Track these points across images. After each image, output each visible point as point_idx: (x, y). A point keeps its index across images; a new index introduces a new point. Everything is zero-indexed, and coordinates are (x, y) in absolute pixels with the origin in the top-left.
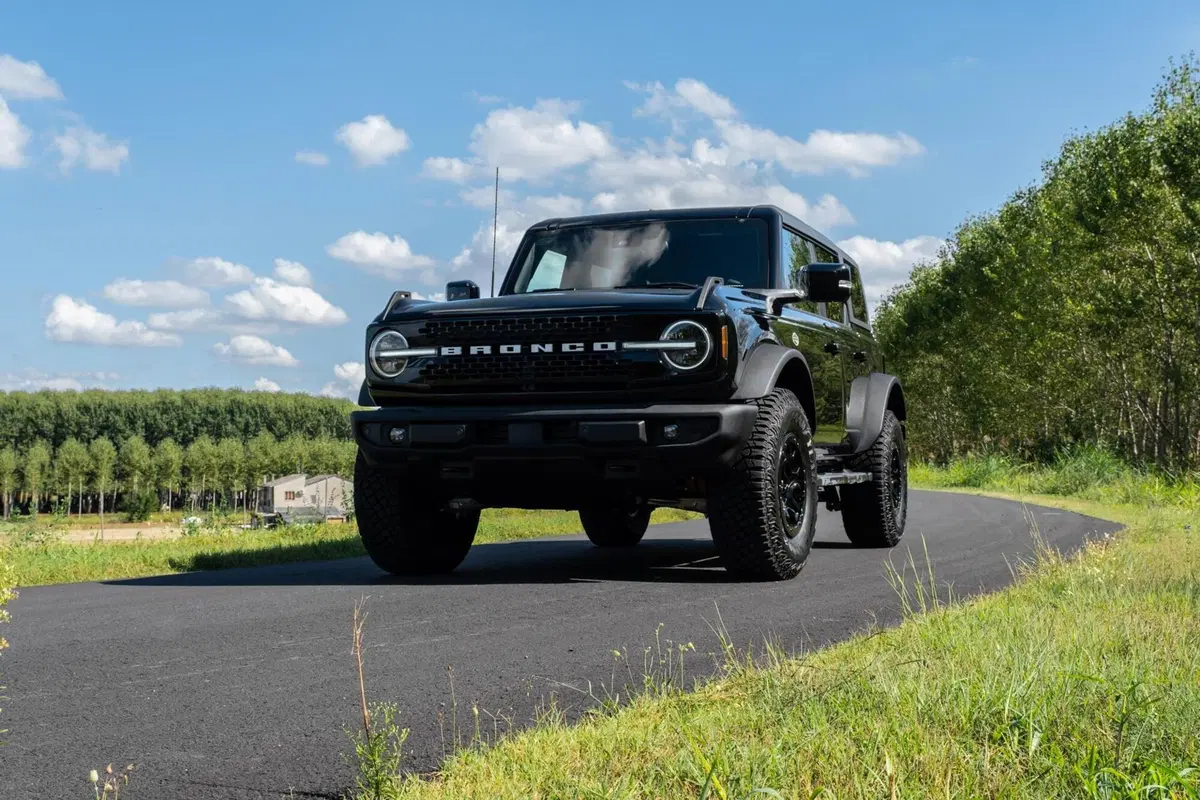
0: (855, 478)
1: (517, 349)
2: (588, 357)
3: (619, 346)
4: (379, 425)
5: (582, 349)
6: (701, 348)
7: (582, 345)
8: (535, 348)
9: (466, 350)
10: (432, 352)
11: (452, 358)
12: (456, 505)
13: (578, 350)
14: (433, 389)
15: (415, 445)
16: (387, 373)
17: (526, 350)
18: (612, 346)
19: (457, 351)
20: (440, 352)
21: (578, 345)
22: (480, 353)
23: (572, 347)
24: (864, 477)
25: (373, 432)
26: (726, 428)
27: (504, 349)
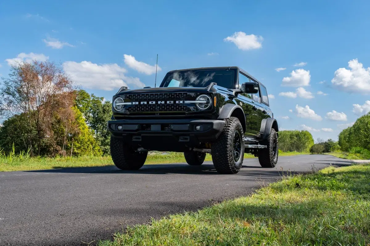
0: (261, 146)
1: (154, 103)
2: (174, 105)
3: (184, 102)
4: (115, 125)
5: (173, 103)
6: (208, 103)
7: (173, 101)
8: (159, 102)
9: (140, 103)
10: (130, 103)
11: (136, 105)
12: (139, 150)
13: (171, 103)
14: (130, 114)
15: (124, 131)
16: (118, 110)
17: (157, 103)
18: (181, 102)
19: (137, 103)
20: (132, 103)
21: (171, 101)
22: (144, 104)
23: (170, 102)
24: (264, 147)
25: (113, 126)
26: (215, 127)
27: (150, 103)
